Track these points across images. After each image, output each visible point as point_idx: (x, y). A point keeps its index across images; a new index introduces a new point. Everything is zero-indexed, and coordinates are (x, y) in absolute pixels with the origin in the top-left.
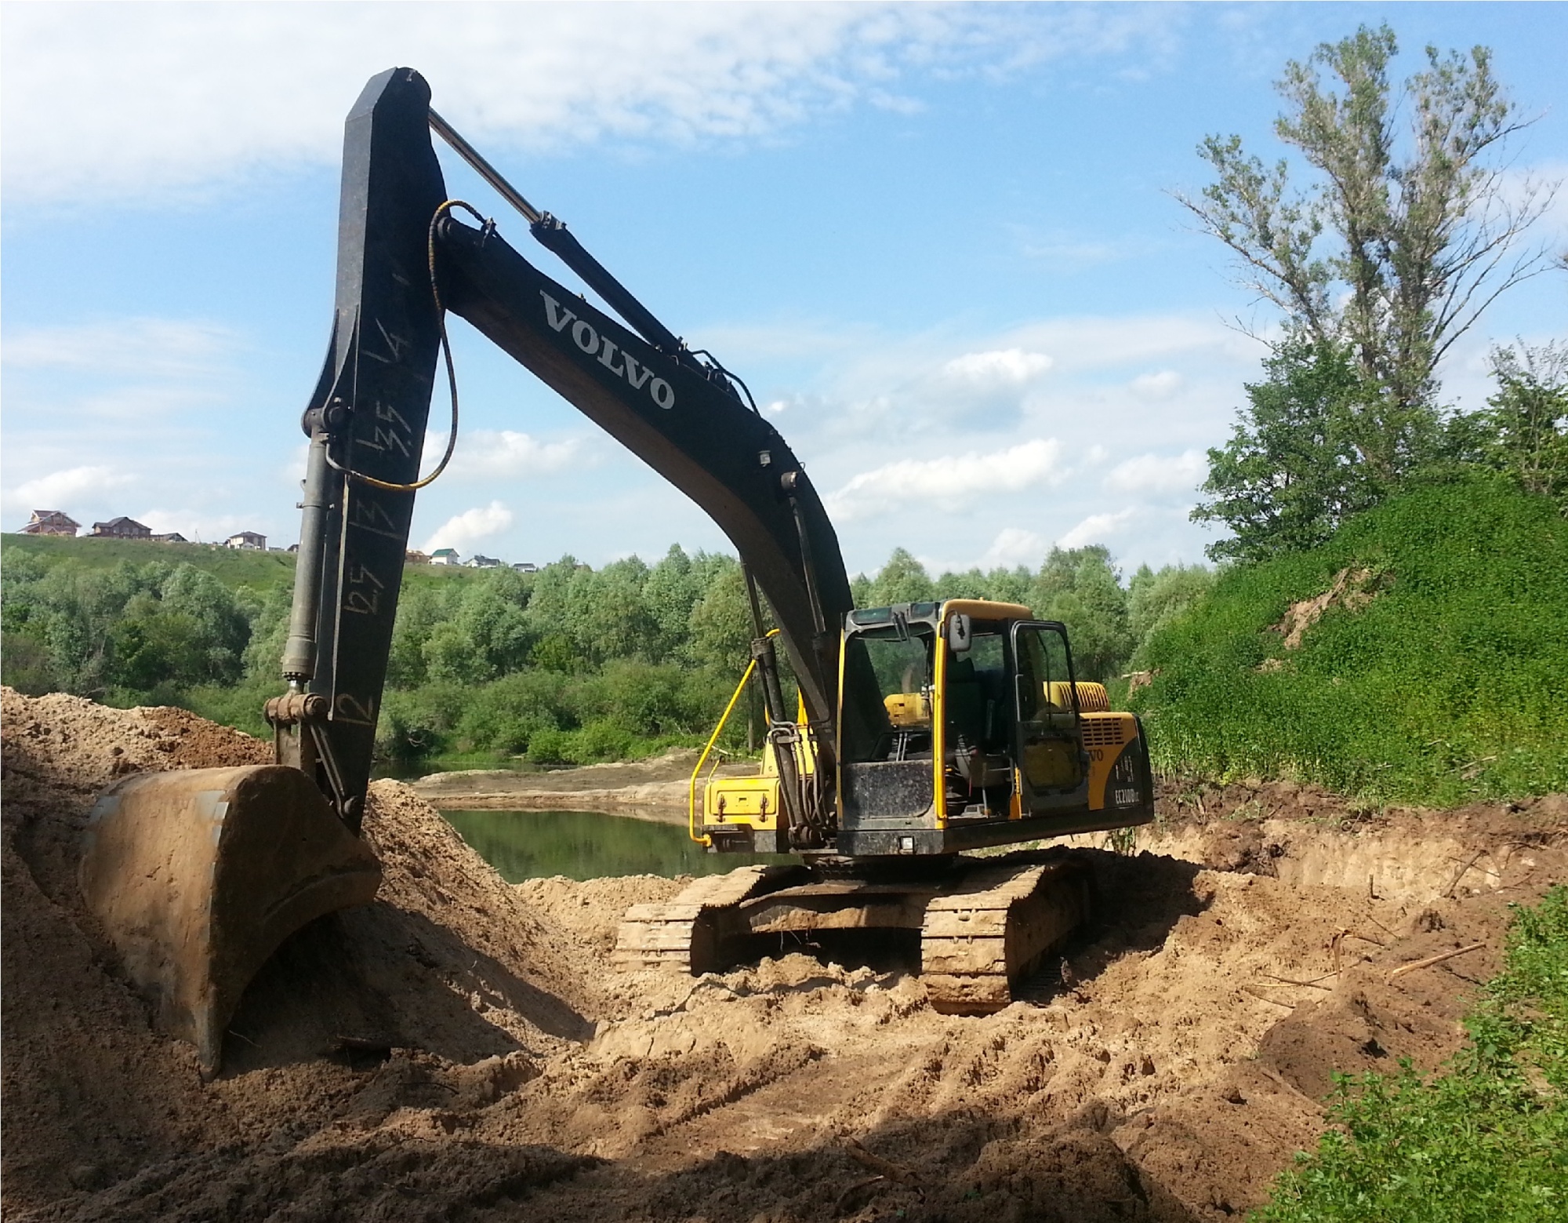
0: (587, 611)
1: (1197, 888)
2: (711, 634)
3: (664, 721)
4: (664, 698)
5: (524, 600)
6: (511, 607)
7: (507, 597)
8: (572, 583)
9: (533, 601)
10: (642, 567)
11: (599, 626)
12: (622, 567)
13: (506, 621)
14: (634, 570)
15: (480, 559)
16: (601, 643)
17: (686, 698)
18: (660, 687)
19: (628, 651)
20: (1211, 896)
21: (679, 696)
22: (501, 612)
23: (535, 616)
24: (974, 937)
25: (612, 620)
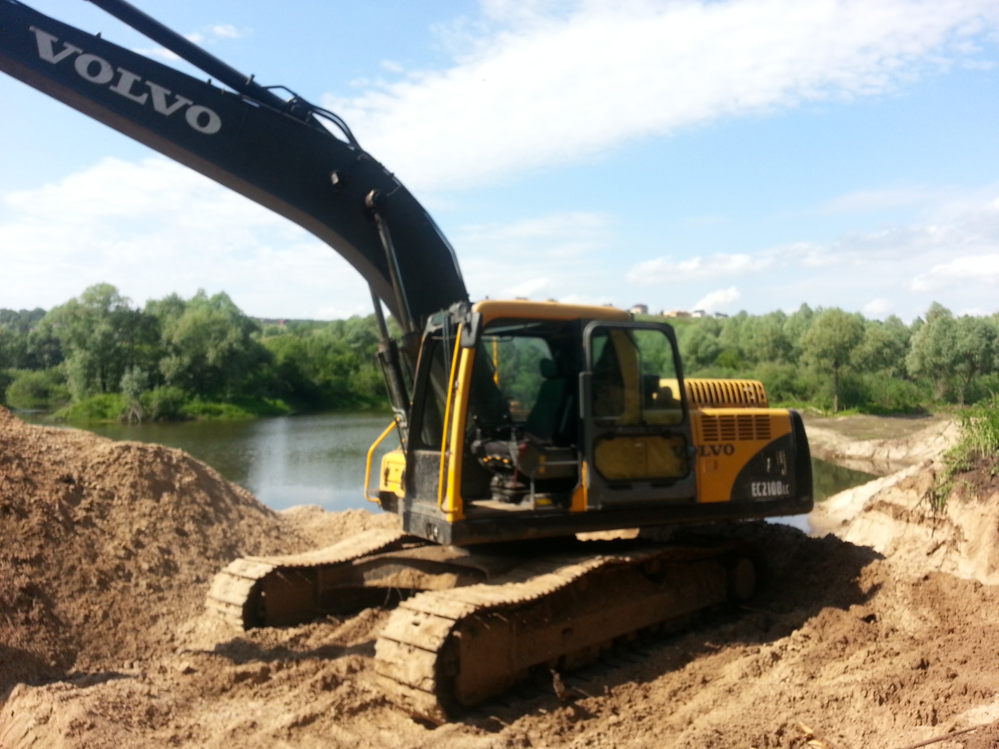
0: (751, 337)
1: (864, 578)
2: (812, 349)
3: (784, 394)
4: (786, 383)
5: (717, 332)
6: (710, 336)
7: (709, 330)
8: (745, 324)
9: (723, 333)
10: (784, 315)
11: (757, 345)
12: (773, 315)
13: (706, 343)
14: (779, 317)
15: (718, 314)
16: (758, 354)
17: (799, 382)
18: (784, 377)
19: (772, 358)
20: (875, 589)
21: (795, 382)
22: (704, 338)
23: (723, 340)
24: (416, 647)
25: (764, 341)
